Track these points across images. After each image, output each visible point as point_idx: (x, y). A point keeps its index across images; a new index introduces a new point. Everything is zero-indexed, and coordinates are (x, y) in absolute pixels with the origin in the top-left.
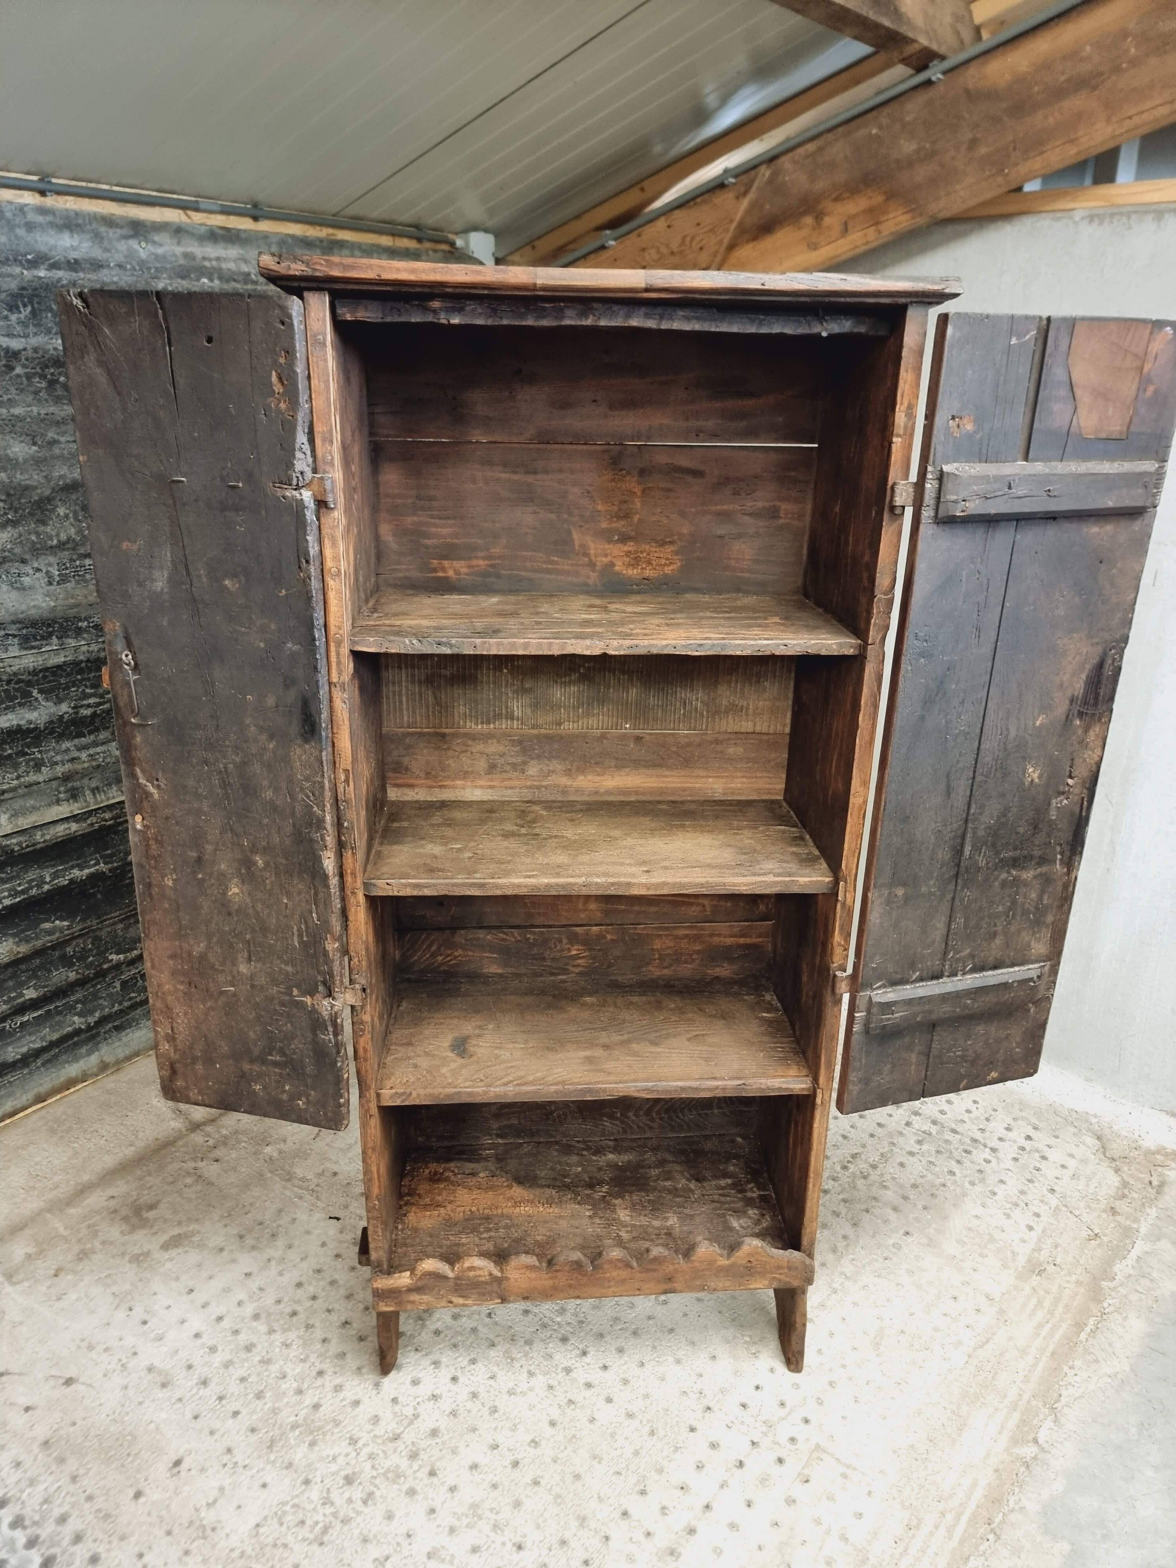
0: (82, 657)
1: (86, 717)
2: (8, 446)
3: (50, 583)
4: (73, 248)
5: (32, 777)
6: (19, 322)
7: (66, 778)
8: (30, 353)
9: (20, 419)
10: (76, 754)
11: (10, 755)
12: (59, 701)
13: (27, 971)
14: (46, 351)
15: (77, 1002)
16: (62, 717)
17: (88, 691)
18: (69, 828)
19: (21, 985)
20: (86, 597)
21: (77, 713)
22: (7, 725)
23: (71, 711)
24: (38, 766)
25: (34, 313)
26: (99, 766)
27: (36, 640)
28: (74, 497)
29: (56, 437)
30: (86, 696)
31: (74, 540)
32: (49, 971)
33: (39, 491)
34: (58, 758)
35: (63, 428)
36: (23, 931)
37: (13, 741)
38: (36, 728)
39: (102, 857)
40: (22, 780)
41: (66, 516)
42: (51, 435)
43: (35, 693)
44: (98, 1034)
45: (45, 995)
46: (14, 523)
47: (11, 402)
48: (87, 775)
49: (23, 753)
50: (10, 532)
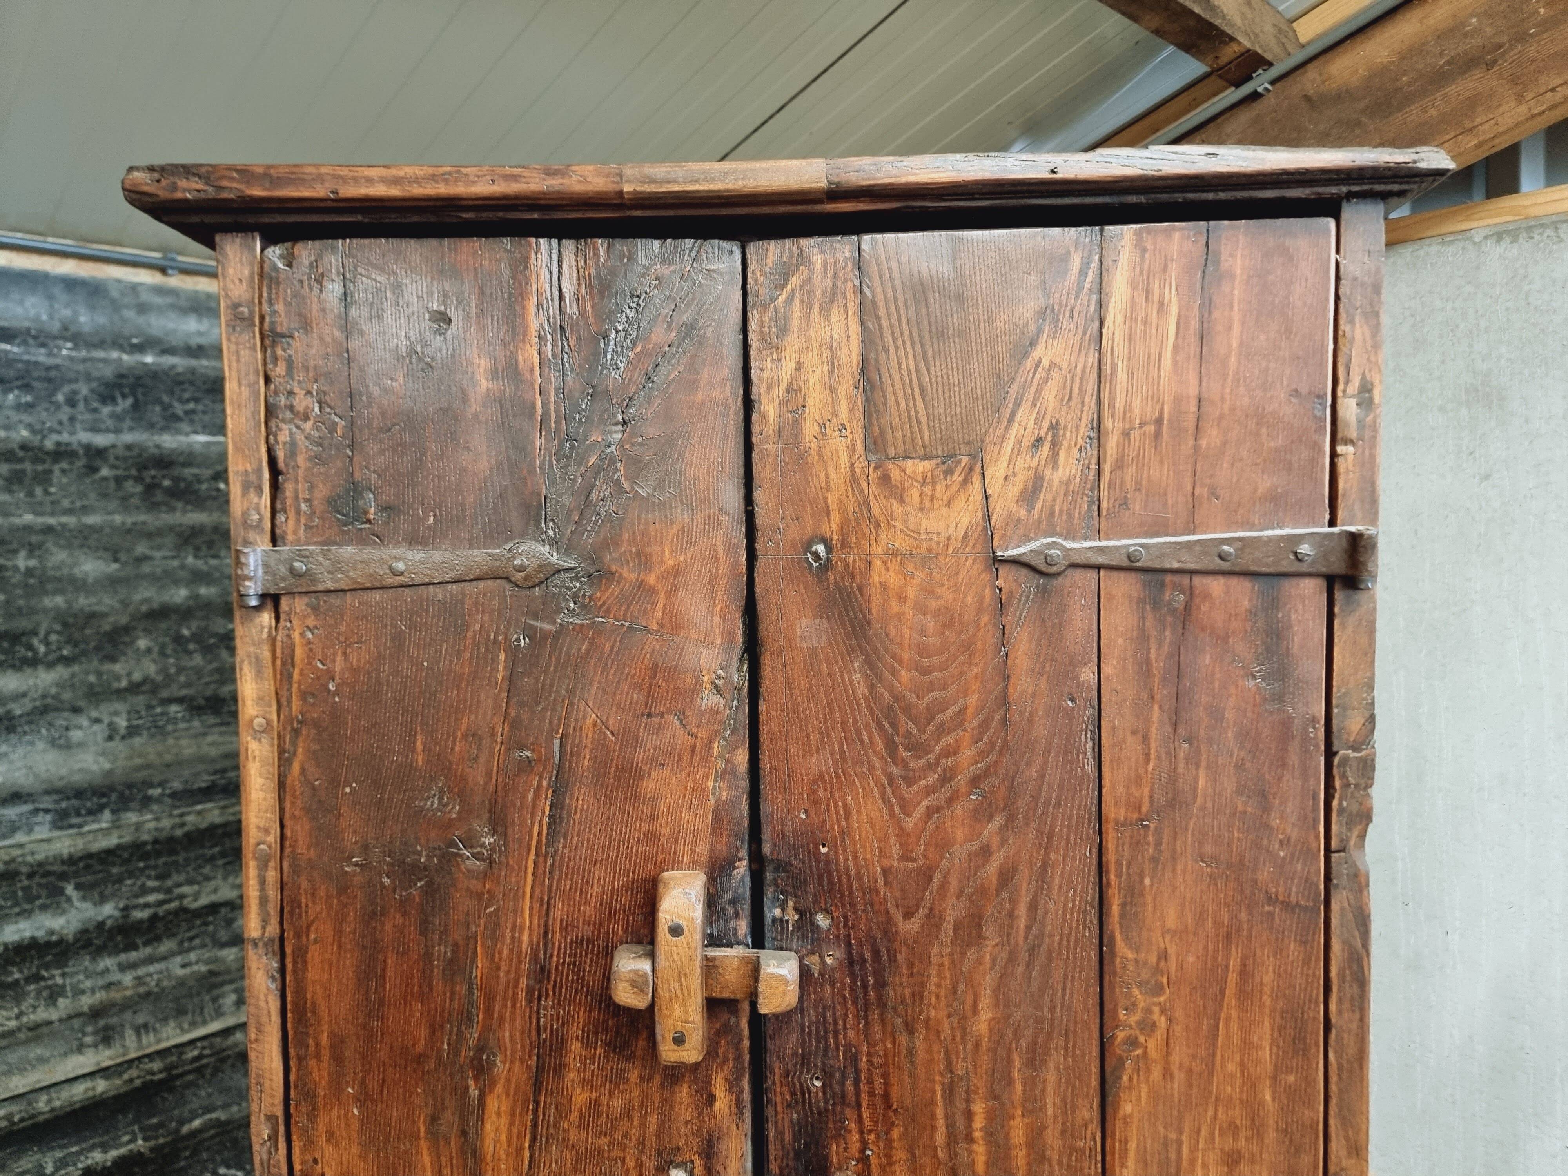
0: (146, 837)
1: (141, 922)
2: (76, 564)
3: (110, 738)
4: (200, 334)
5: (41, 1015)
6: (113, 416)
7: (96, 1013)
8: (121, 452)
9: (95, 529)
10: (115, 976)
11: (17, 982)
12: (103, 899)
14: (145, 449)
16: (102, 923)
17: (151, 884)
18: (93, 1089)
20: (160, 755)
21: (125, 917)
22: (16, 938)
23: (117, 913)
24: (54, 995)
25: (136, 406)
26: (149, 994)
27: (78, 814)
28: (163, 626)
29: (148, 552)
30: (144, 891)
31: (153, 681)
33: (111, 619)
34: (88, 984)
35: (159, 540)
37: (24, 960)
38: (60, 942)
39: (141, 1129)
40: (25, 1019)
41: (149, 650)
42: (141, 549)
43: (70, 890)
46: (67, 661)
47: (85, 510)
48: (130, 1007)
49: (36, 978)
50: (61, 672)
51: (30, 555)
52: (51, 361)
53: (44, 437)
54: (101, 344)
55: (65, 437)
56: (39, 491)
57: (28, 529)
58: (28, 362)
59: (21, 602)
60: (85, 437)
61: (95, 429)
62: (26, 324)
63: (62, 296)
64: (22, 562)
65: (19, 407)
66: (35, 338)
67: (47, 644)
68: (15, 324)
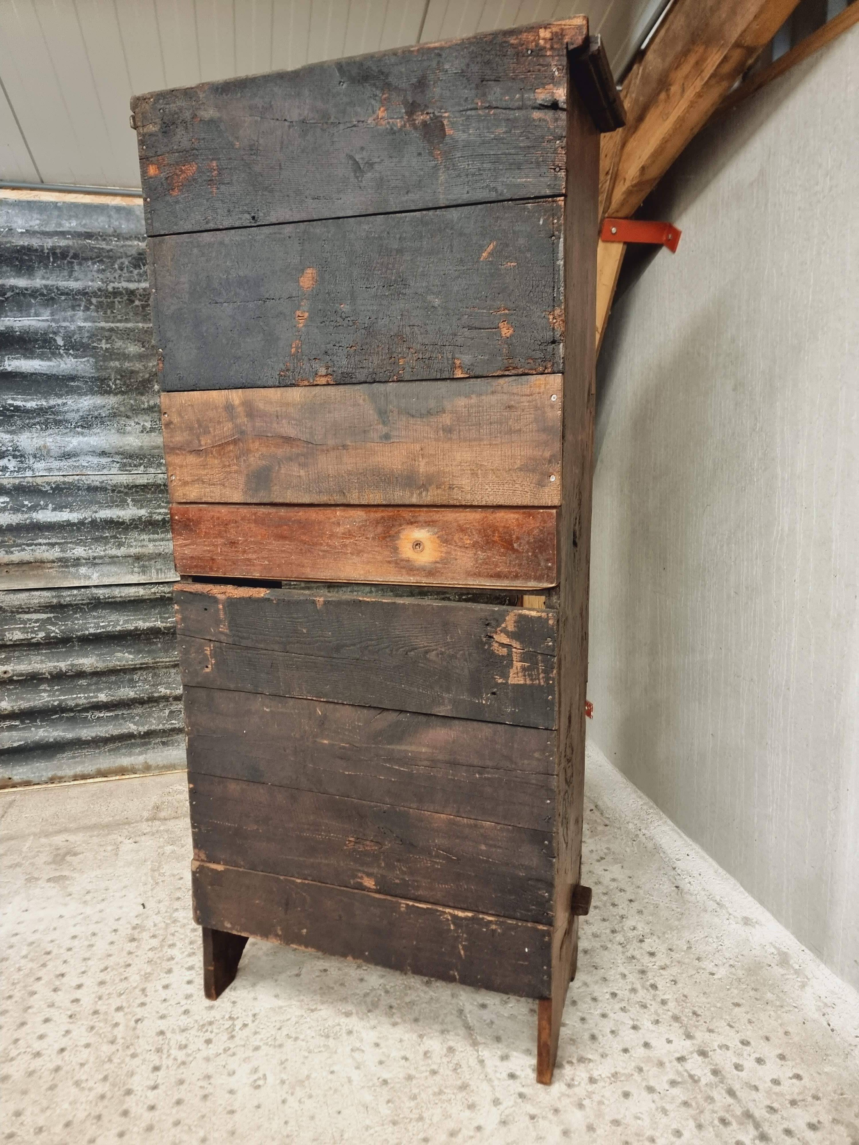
0: (159, 482)
1: (158, 521)
2: (126, 347)
3: (142, 432)
5: (114, 552)
6: (137, 274)
7: (138, 558)
9: (132, 330)
10: (145, 543)
11: (106, 537)
12: (142, 507)
13: (106, 682)
15: (137, 715)
16: (140, 518)
17: (162, 504)
18: (139, 591)
19: (100, 690)
21: (151, 517)
22: (104, 516)
23: (147, 515)
24: (120, 545)
26: (160, 554)
27: (131, 466)
30: (159, 507)
32: (119, 687)
33: (141, 375)
34: (135, 544)
36: (104, 654)
37: (110, 528)
38: (123, 523)
39: (161, 618)
40: (107, 552)
43: (129, 500)
44: (149, 743)
45: (112, 701)
46: (123, 393)
47: (127, 320)
48: (153, 559)
49: (115, 537)
50: (120, 398)
51: (107, 343)
52: (108, 248)
53: (107, 285)
54: (130, 238)
55: (116, 285)
56: (109, 311)
57: (102, 328)
58: (99, 249)
59: (101, 363)
60: (125, 284)
61: (129, 281)
62: (99, 230)
63: (115, 215)
64: (104, 345)
65: (98, 271)
66: (101, 236)
67: (116, 385)
68: (94, 230)
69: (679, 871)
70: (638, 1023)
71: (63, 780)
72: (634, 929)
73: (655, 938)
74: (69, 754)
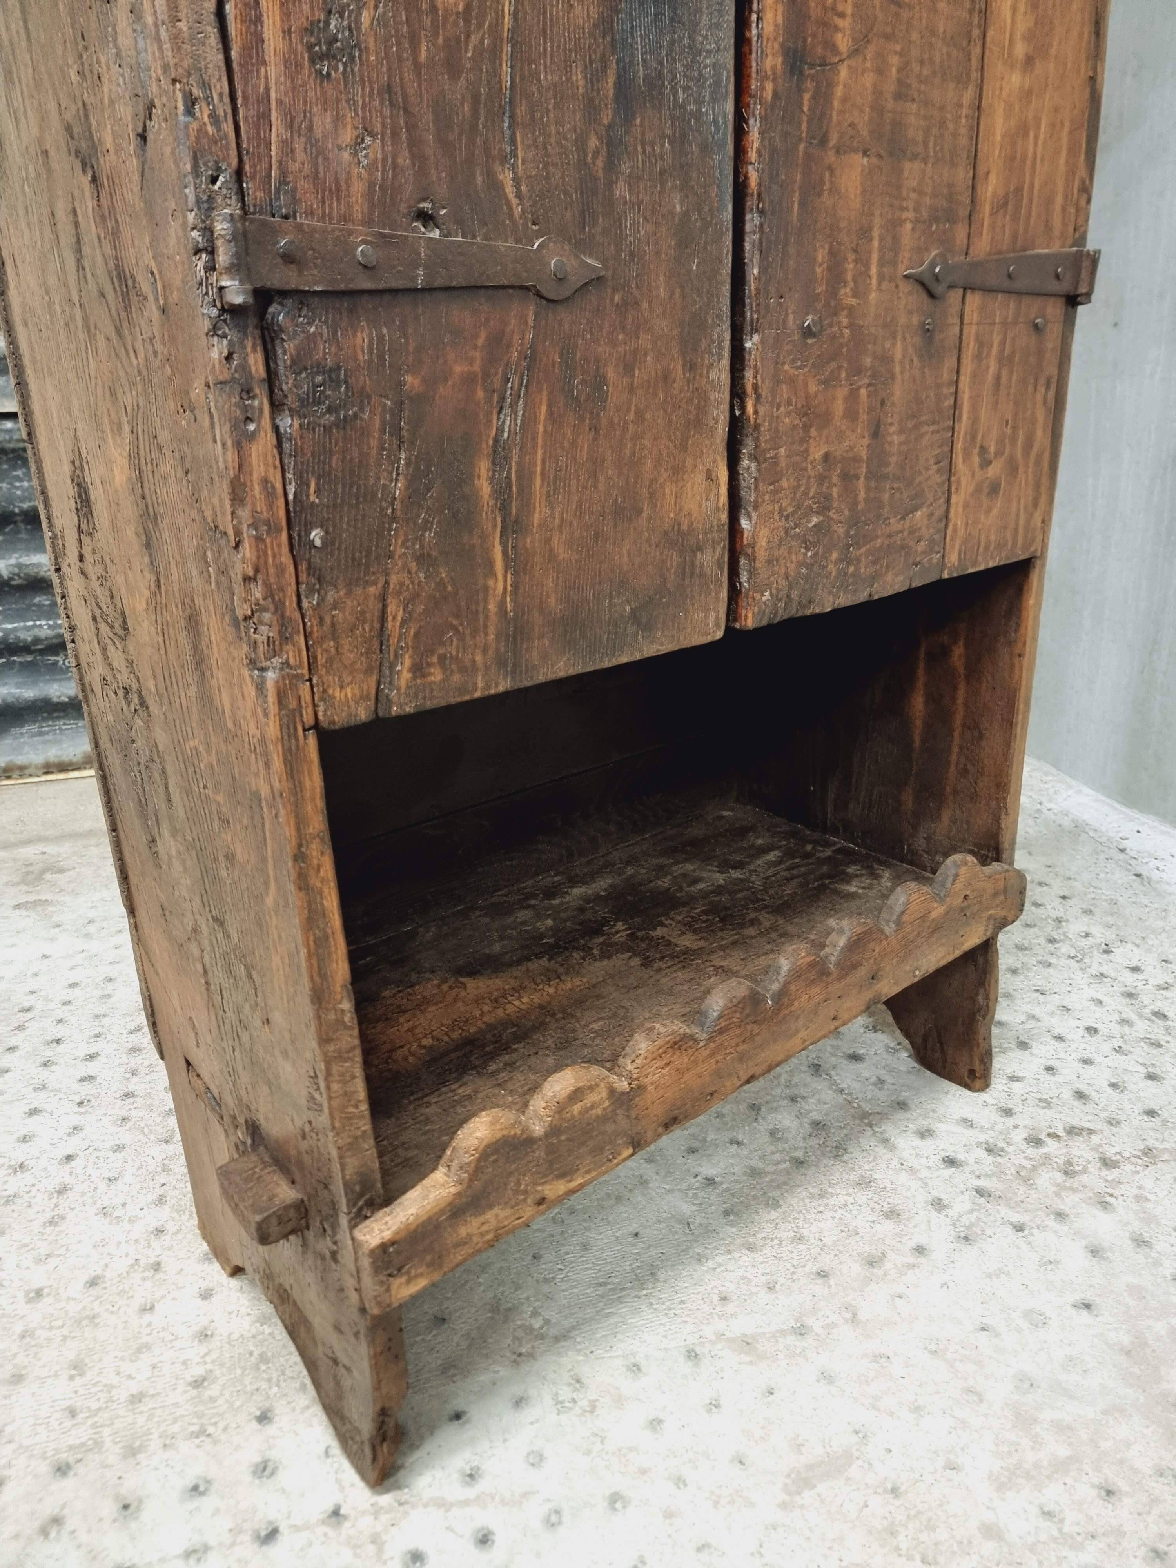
69: (1133, 854)
70: (1157, 1071)
71: (27, 772)
72: (1087, 935)
73: (1129, 946)
74: (34, 728)
